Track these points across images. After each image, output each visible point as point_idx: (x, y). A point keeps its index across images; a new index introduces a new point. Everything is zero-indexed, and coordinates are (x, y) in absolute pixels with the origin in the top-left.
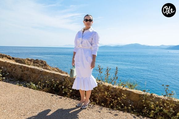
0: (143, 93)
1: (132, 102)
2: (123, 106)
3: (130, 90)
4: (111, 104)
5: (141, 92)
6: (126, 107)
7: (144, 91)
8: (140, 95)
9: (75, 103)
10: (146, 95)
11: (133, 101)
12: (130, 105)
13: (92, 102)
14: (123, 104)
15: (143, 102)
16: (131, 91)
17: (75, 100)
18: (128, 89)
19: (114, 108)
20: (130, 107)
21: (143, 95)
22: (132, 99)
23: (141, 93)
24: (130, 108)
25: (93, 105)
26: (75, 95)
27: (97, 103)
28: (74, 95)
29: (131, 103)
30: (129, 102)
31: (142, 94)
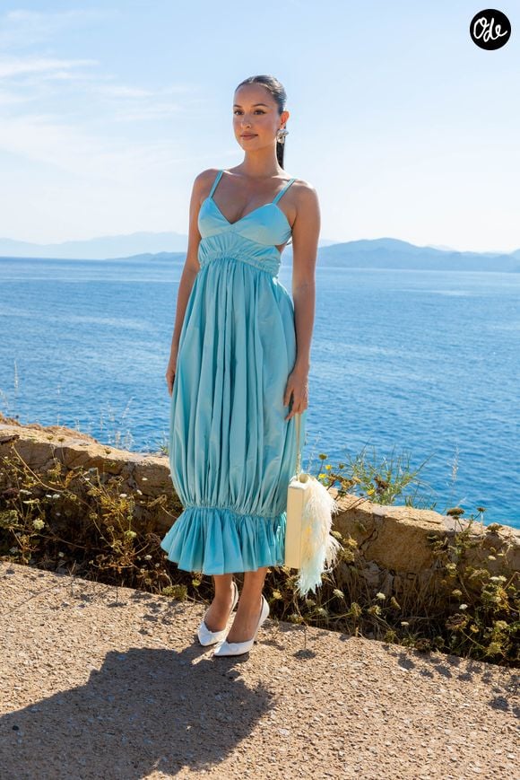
0: (446, 524)
1: (390, 577)
2: (338, 599)
3: (377, 509)
4: (277, 595)
5: (437, 516)
6: (356, 608)
7: (455, 514)
8: (432, 533)
9: (63, 593)
10: (465, 537)
11: (393, 572)
12: (381, 596)
13: (166, 584)
14: (339, 592)
15: (446, 573)
16: (383, 518)
17: (67, 579)
18: (366, 507)
19: (290, 611)
20: (380, 603)
21: (450, 535)
22: (391, 557)
23: (435, 527)
24: (378, 609)
25: (171, 600)
26: (62, 547)
27: (191, 591)
28: (52, 549)
29: (382, 580)
30: (371, 575)
31: (444, 527)
